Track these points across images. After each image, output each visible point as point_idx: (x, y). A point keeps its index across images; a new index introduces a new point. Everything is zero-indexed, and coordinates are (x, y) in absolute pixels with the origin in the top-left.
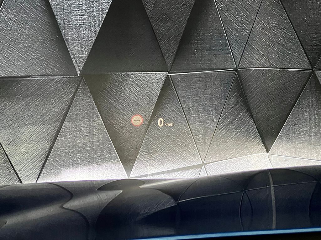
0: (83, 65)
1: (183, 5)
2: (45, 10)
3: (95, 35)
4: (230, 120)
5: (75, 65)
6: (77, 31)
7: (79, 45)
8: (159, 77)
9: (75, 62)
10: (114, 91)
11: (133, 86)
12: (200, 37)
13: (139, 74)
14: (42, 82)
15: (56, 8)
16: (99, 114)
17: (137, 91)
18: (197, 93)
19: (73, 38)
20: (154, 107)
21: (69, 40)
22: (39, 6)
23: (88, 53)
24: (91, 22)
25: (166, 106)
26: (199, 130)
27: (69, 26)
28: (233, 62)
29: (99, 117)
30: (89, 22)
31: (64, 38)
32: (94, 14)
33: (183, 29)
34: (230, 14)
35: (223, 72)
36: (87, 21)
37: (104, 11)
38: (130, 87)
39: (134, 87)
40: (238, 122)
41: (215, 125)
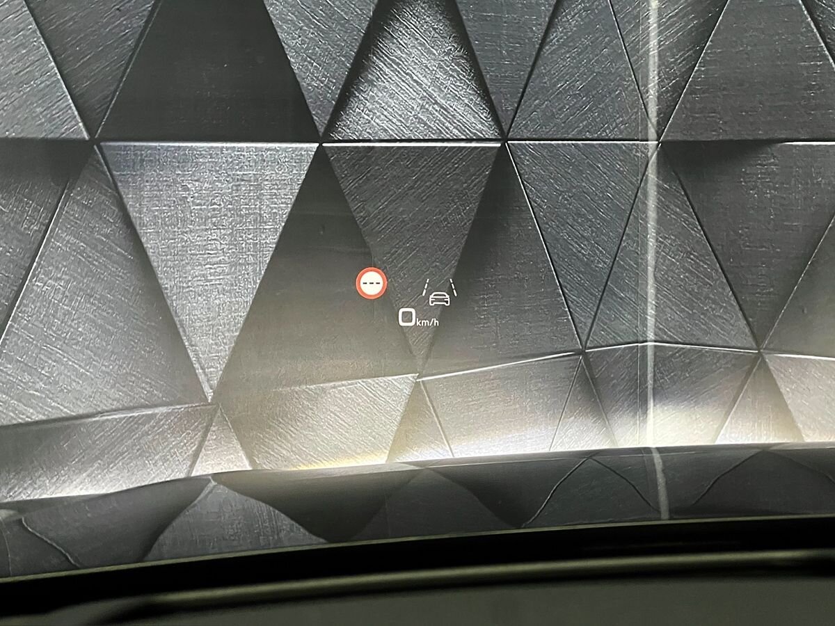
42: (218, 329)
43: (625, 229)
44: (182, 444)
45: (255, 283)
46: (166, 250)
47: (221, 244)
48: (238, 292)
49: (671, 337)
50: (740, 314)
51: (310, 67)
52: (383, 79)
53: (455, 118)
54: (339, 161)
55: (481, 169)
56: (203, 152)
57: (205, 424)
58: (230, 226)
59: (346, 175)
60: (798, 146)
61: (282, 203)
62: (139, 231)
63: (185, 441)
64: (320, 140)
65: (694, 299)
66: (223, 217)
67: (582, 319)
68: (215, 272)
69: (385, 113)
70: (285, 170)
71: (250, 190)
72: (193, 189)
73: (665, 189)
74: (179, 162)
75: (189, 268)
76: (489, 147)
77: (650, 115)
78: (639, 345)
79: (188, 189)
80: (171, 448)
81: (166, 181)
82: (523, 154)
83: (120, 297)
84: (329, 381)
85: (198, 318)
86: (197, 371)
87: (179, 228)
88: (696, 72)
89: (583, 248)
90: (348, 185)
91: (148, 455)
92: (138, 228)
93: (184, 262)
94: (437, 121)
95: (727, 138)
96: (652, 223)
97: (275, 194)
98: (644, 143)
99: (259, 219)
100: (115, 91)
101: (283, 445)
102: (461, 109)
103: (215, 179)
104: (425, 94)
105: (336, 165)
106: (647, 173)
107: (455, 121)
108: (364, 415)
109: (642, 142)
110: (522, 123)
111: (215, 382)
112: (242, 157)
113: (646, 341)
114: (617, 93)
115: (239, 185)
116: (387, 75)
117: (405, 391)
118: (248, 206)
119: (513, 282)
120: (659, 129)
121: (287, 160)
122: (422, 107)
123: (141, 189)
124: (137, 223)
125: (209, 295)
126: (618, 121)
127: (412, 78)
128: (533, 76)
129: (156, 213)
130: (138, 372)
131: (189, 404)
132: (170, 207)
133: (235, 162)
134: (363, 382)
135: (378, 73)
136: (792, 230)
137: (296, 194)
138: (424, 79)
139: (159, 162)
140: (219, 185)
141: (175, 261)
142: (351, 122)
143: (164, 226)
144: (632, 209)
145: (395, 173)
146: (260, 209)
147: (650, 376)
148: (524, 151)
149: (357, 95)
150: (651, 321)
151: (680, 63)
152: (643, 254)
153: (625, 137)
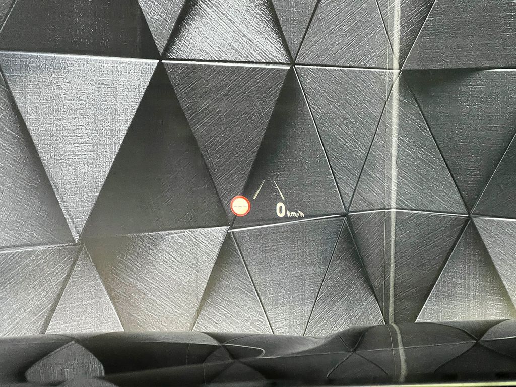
0: (84, 225)
1: (254, 114)
2: (19, 139)
3: (104, 173)
4: (335, 300)
5: (71, 225)
6: (73, 169)
7: (78, 192)
8: (213, 236)
9: (70, 220)
10: (138, 264)
11: (169, 254)
12: (283, 165)
13: (180, 233)
14: (12, 258)
15: (39, 134)
16: (111, 304)
17: (177, 262)
18: (279, 258)
19: (67, 181)
20: (205, 286)
21: (60, 185)
22: (8, 133)
23: (93, 204)
24: (97, 154)
25: (227, 282)
26: (282, 319)
27: (61, 161)
28: (340, 202)
29: (111, 309)
30: (95, 154)
31: (51, 182)
32: (104, 139)
33: (255, 154)
34: (333, 125)
35: (323, 220)
36: (91, 151)
37: (121, 134)
38: (164, 256)
39: (171, 256)
40: (349, 301)
41: (310, 308)
42: (83, 190)
43: (376, 130)
44: (55, 273)
45: (111, 158)
46: (44, 132)
47: (86, 129)
48: (98, 165)
49: (407, 206)
50: (456, 190)
51: (153, 5)
52: (206, 17)
53: (258, 47)
54: (174, 74)
55: (275, 84)
56: (73, 62)
57: (72, 259)
58: (93, 117)
59: (179, 84)
60: (498, 72)
61: (132, 102)
62: (23, 117)
63: (57, 271)
64: (160, 58)
65: (424, 179)
66: (88, 110)
67: (346, 192)
68: (82, 149)
69: (208, 41)
70: (134, 78)
71: (108, 91)
72: (65, 88)
73: (405, 103)
74: (55, 69)
75: (61, 145)
76: (282, 69)
77: (394, 52)
78: (386, 210)
79: (62, 89)
80: (47, 276)
81: (45, 82)
82: (305, 75)
83: (9, 165)
84: (165, 230)
85: (69, 182)
86: (67, 220)
87: (54, 117)
88: (427, 21)
89: (347, 142)
90: (180, 92)
91: (28, 280)
92: (23, 115)
93: (58, 141)
94: (245, 49)
95: (448, 67)
96: (395, 126)
97: (127, 95)
98: (390, 71)
99: (114, 111)
100: (7, 15)
101: (130, 275)
102: (262, 41)
103: (81, 82)
104: (236, 29)
105: (171, 76)
106: (392, 92)
107: (258, 49)
108: (190, 255)
109: (389, 71)
110: (305, 53)
111: (80, 229)
112: (102, 67)
113: (390, 208)
114: (372, 35)
115: (100, 87)
116: (209, 14)
117: (220, 238)
118: (106, 103)
119: (298, 164)
120: (401, 61)
121: (135, 71)
122: (234, 38)
123: (26, 87)
124: (22, 111)
125: (77, 166)
126: (372, 55)
127: (227, 17)
128: (313, 21)
129: (37, 105)
130: (22, 220)
131: (60, 244)
132: (48, 101)
133: (96, 70)
134: (189, 231)
135: (203, 12)
136: (493, 130)
137: (142, 96)
138: (236, 18)
139: (40, 68)
140: (85, 86)
141: (51, 140)
142: (182, 46)
143: (43, 114)
144: (381, 116)
145: (214, 84)
146: (116, 105)
147: (393, 233)
148: (306, 73)
149: (187, 27)
150: (394, 195)
151: (415, 16)
152: (389, 149)
153: (377, 66)
